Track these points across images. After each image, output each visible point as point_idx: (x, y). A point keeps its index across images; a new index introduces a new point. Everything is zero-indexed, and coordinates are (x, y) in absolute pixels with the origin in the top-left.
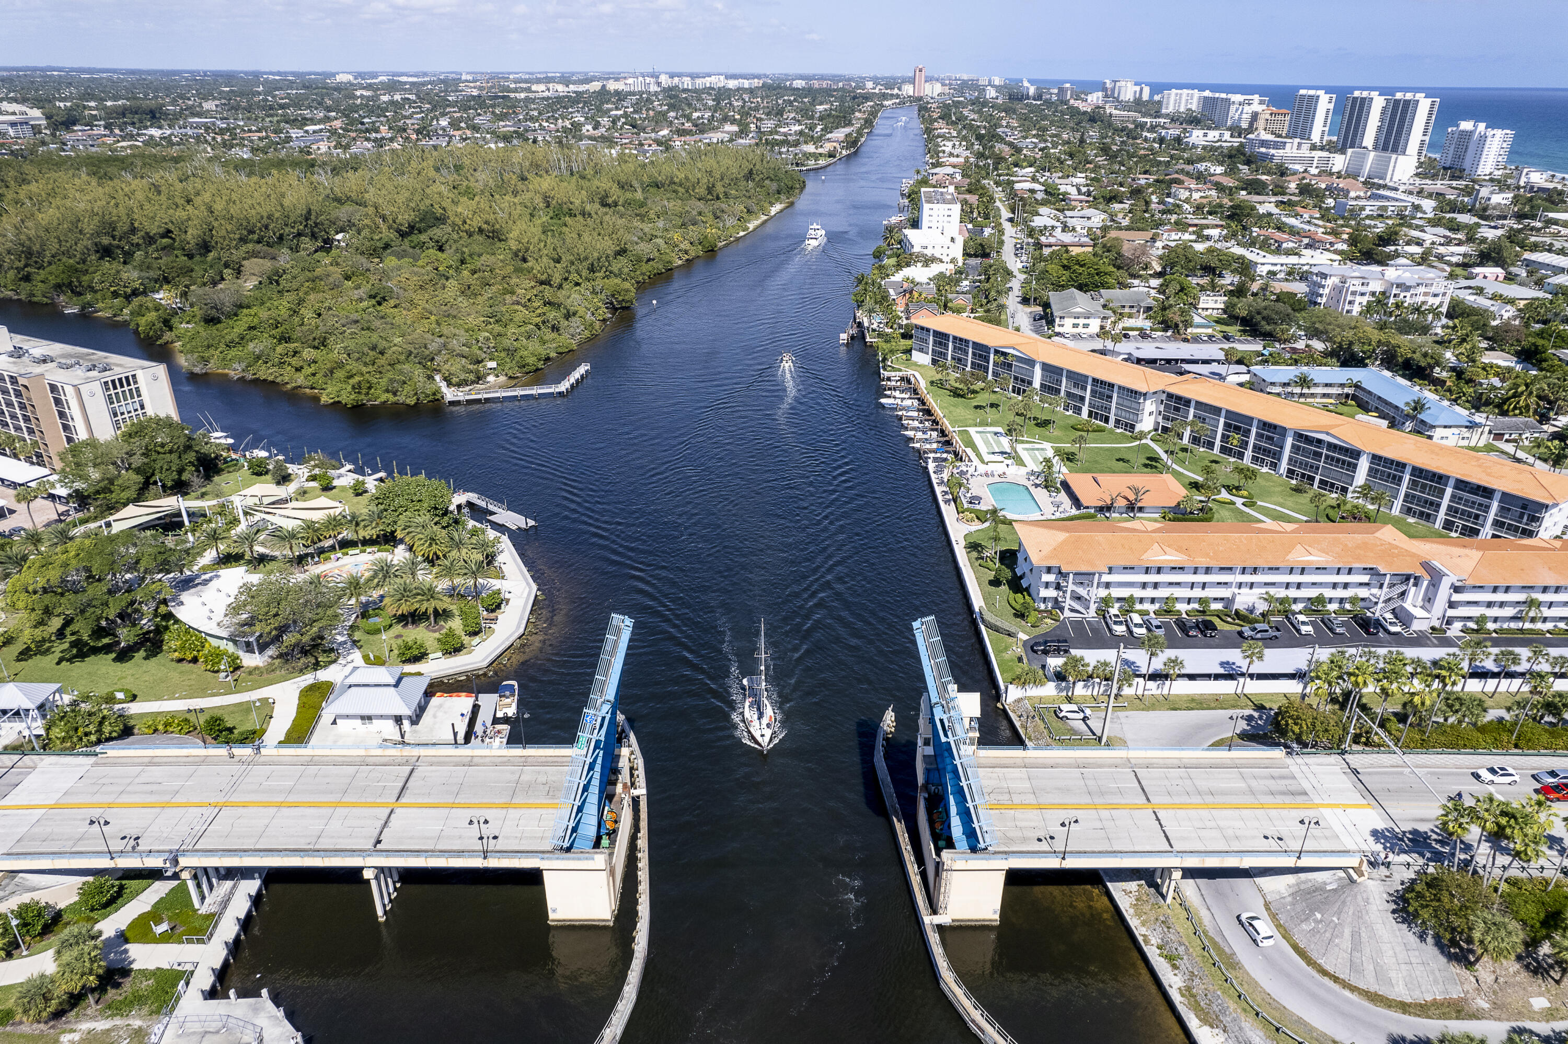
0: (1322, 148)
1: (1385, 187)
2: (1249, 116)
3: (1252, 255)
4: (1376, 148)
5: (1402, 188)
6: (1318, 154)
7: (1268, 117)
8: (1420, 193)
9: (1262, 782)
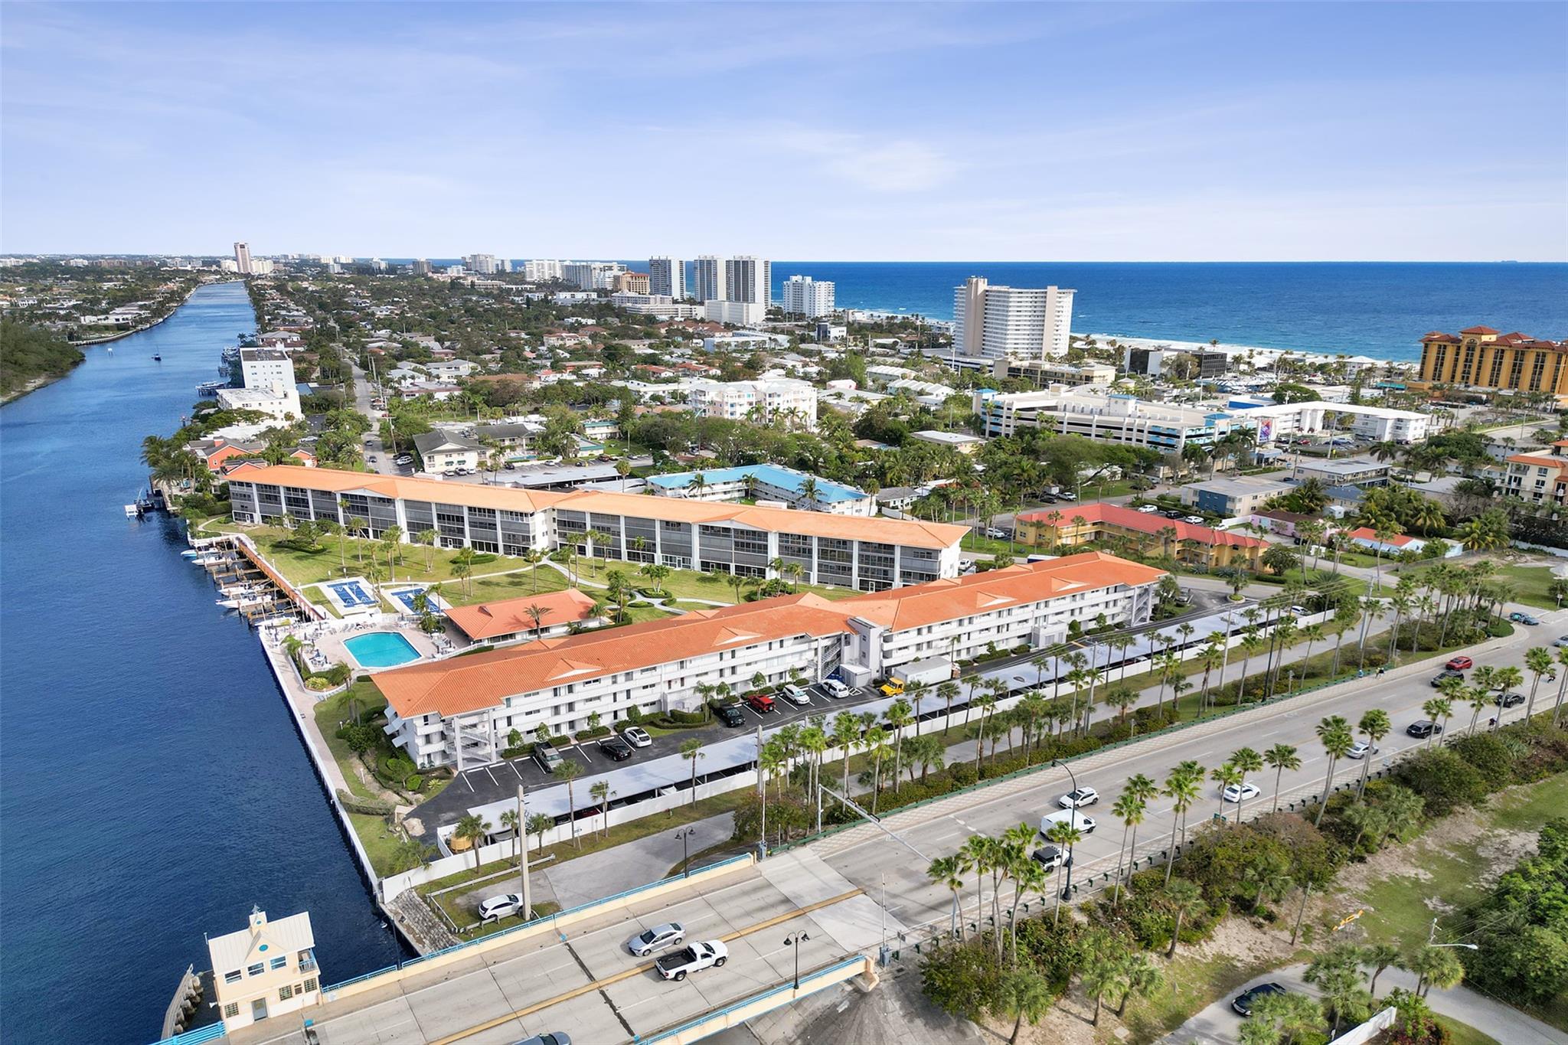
0: (684, 302)
1: (744, 328)
2: (611, 280)
3: (633, 385)
4: (728, 298)
5: (758, 328)
6: (680, 306)
7: (629, 279)
8: (774, 330)
9: (733, 904)
